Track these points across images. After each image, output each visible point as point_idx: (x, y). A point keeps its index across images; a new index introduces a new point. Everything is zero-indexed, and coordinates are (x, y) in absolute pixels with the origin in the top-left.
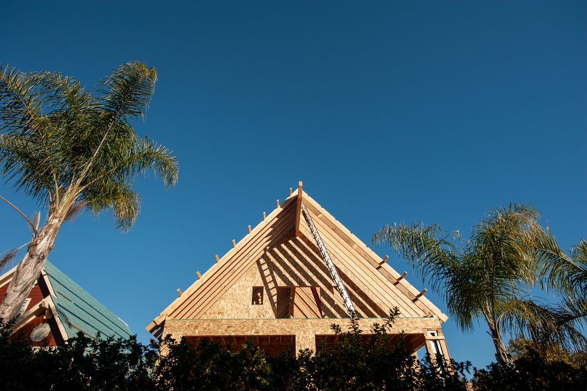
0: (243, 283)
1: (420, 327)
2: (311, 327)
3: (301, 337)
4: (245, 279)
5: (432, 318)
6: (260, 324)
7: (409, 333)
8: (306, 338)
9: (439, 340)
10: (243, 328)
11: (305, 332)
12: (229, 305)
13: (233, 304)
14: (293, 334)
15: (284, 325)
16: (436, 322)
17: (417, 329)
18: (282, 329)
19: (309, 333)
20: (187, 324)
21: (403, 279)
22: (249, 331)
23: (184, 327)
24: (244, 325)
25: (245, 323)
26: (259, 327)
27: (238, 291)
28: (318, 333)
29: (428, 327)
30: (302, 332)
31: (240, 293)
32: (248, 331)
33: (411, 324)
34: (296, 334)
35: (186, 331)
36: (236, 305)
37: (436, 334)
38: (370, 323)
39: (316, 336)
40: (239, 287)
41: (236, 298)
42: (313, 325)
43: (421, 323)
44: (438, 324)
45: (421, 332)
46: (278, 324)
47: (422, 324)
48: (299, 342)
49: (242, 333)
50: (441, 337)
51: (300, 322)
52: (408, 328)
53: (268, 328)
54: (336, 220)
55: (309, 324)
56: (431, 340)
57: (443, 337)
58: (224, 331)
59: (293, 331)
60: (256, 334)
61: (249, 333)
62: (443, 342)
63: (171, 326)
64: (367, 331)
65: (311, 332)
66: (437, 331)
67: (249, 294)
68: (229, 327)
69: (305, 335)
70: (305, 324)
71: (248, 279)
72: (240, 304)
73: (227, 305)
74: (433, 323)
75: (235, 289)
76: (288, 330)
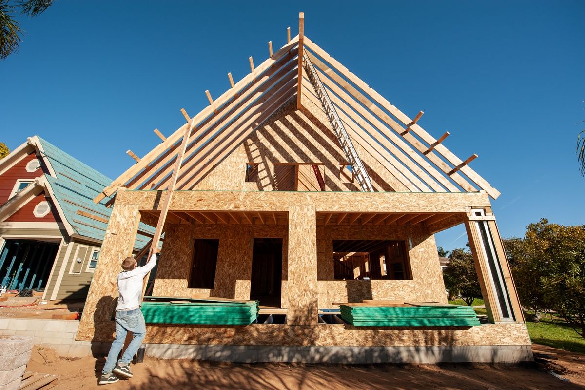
0: (235, 159)
1: (462, 205)
2: (311, 202)
3: (296, 214)
4: (238, 155)
5: (478, 194)
6: (241, 197)
7: (446, 211)
8: (303, 216)
9: (487, 221)
10: (218, 202)
11: (302, 208)
12: (218, 182)
13: (223, 181)
14: (286, 210)
15: (274, 198)
16: (484, 198)
17: (458, 207)
18: (270, 203)
19: (308, 210)
20: (145, 196)
21: (440, 144)
22: (227, 206)
23: (141, 199)
24: (219, 198)
25: (222, 196)
26: (240, 201)
27: (229, 168)
28: (320, 210)
29: (473, 205)
30: (298, 208)
31: (232, 169)
32: (225, 205)
33: (449, 201)
34: (290, 210)
35: (143, 205)
36: (227, 182)
37: (482, 214)
38: (392, 198)
39: (318, 214)
40: (231, 163)
41: (226, 175)
42: (313, 200)
43: (464, 199)
44: (487, 202)
45: (463, 211)
46: (266, 198)
47: (464, 201)
48: (294, 220)
49: (218, 207)
50: (490, 217)
51: (296, 196)
52: (444, 206)
53: (251, 202)
54: (350, 71)
55: (308, 198)
56: (475, 221)
57: (494, 218)
58: (193, 205)
59: (285, 207)
60: (235, 210)
61: (226, 208)
62: (492, 224)
63: (124, 197)
64: (388, 208)
65: (310, 208)
66: (484, 210)
67: (241, 171)
68: (200, 200)
69: (302, 212)
70: (302, 198)
71: (240, 155)
72: (231, 181)
73: (217, 182)
74: (481, 200)
75: (226, 165)
76: (279, 205)
